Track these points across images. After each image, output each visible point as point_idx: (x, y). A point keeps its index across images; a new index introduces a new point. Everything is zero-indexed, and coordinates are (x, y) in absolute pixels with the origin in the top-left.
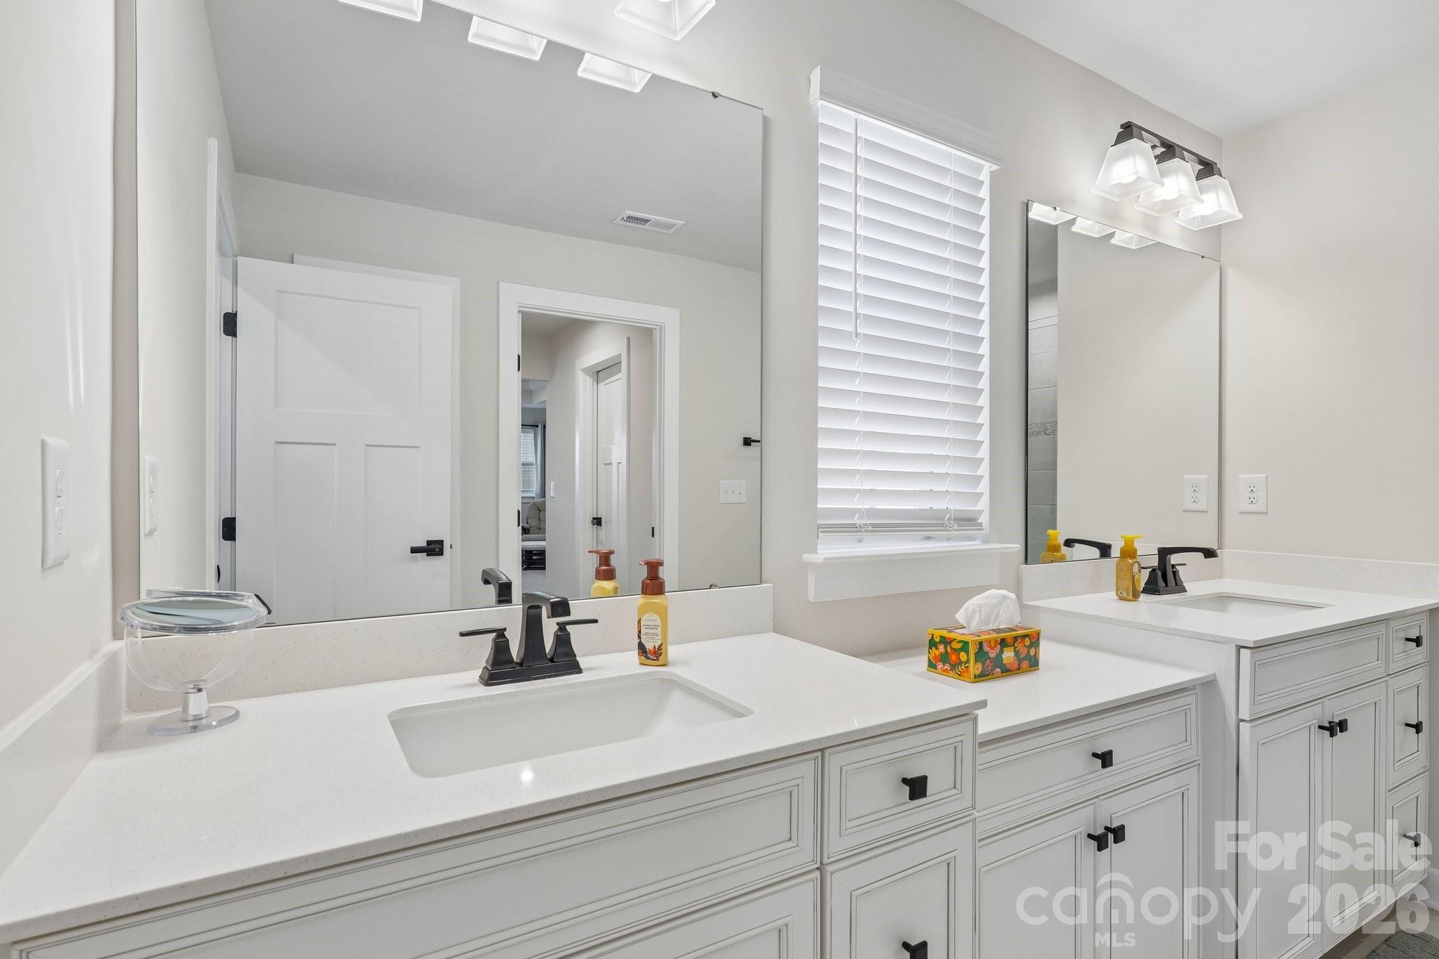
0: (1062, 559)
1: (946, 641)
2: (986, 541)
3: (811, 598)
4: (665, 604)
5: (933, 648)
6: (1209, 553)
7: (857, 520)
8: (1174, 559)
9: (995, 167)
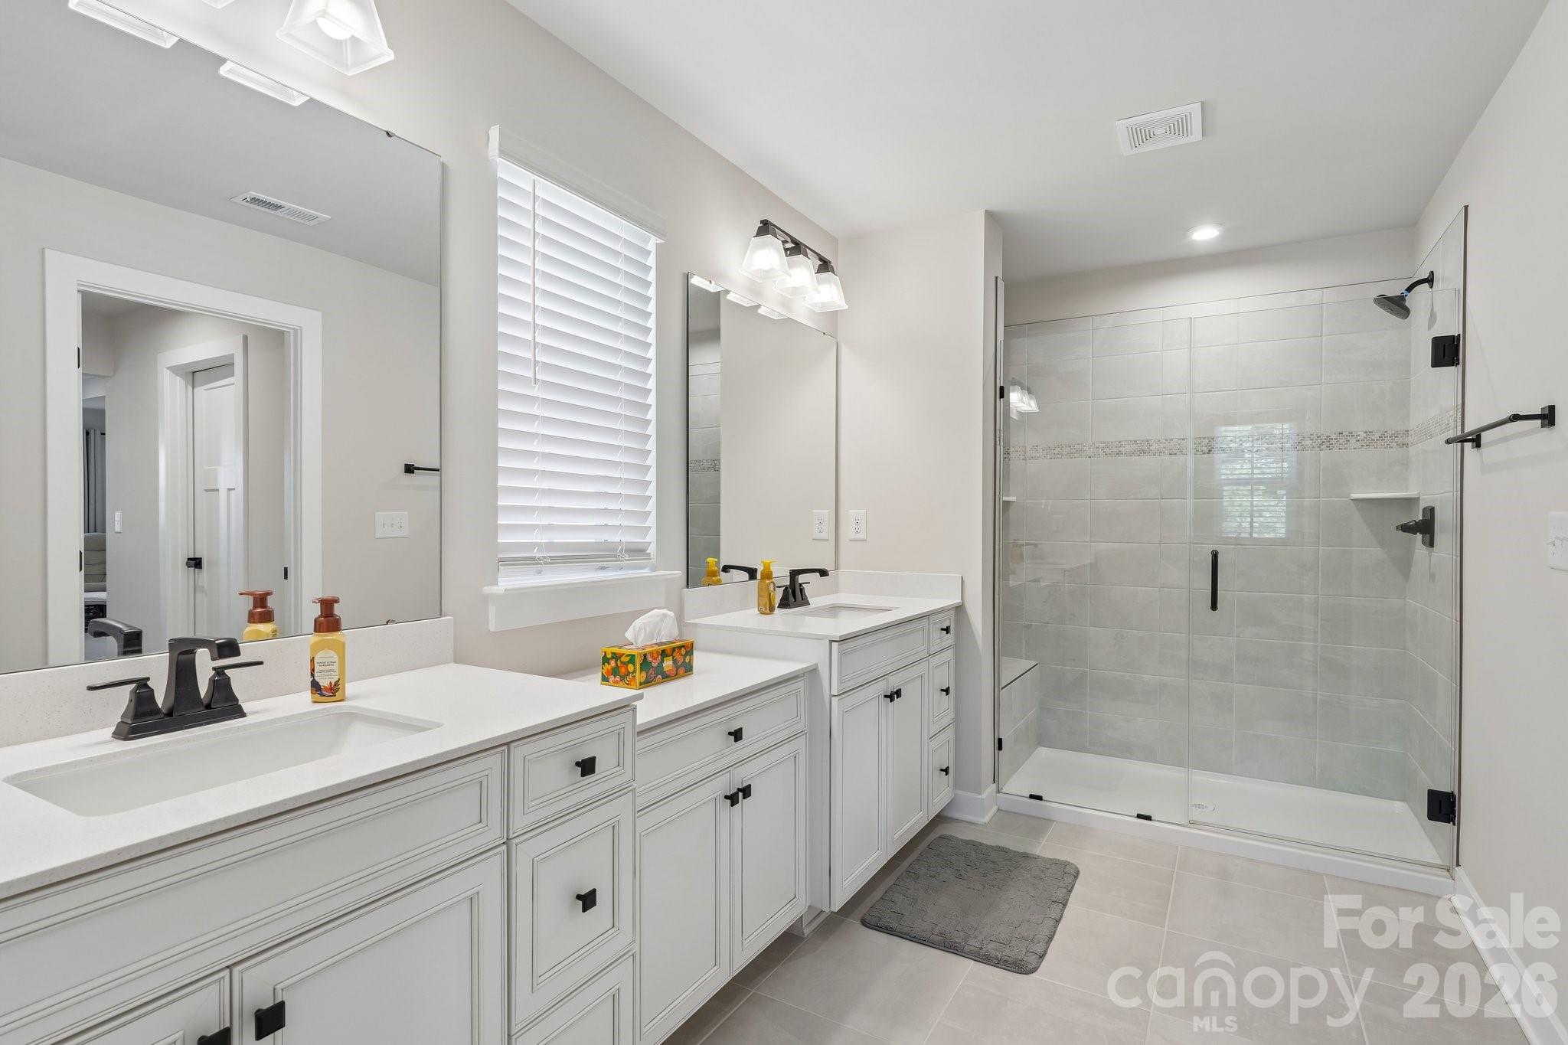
0: (718, 582)
1: (616, 657)
2: (654, 569)
3: (492, 627)
4: (343, 641)
5: (606, 664)
6: (823, 573)
7: (536, 553)
8: (801, 579)
9: (660, 241)
